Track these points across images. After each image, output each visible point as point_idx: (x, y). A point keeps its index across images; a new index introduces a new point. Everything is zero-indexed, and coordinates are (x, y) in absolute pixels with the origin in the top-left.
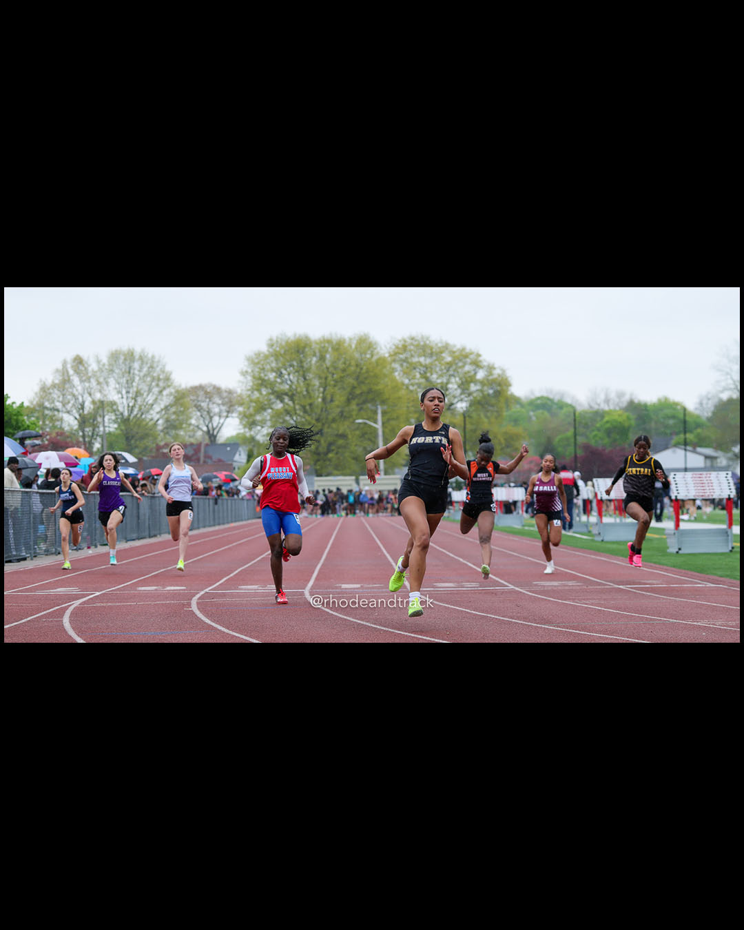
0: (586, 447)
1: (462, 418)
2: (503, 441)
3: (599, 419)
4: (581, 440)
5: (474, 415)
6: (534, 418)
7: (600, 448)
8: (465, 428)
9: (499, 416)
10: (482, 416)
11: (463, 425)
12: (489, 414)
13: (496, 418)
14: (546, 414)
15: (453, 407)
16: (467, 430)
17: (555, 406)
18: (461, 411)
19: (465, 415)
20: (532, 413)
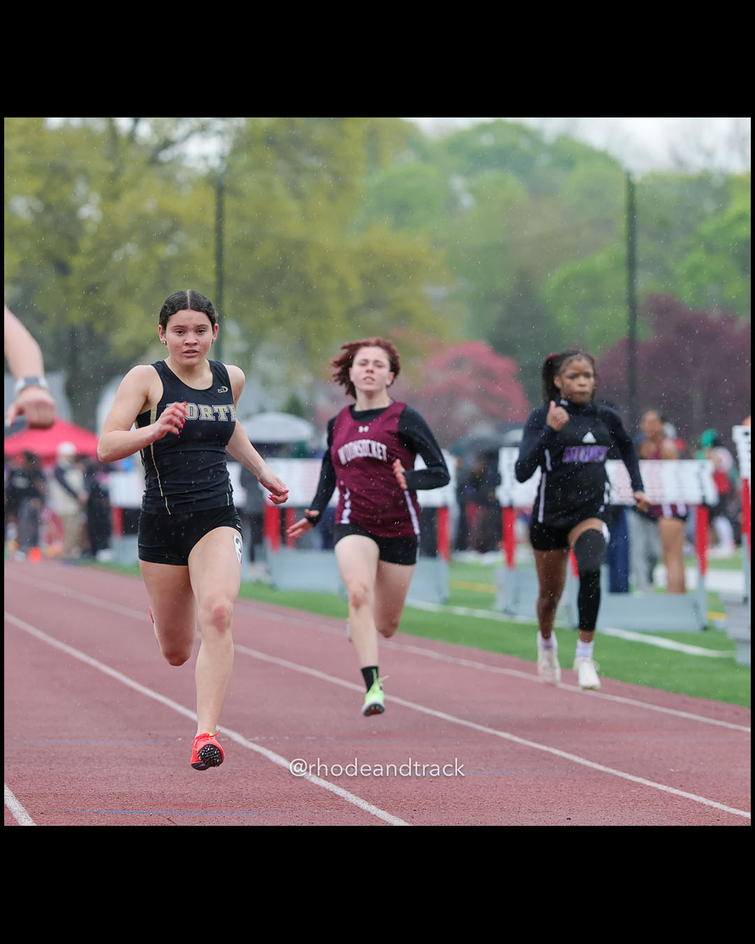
0: (665, 310)
1: (208, 198)
2: (355, 285)
3: (709, 206)
4: (646, 284)
5: (249, 184)
6: (467, 201)
7: (715, 314)
8: (219, 230)
9: (341, 185)
10: (279, 188)
11: (210, 220)
12: (305, 184)
13: (331, 198)
14: (514, 186)
15: (166, 155)
16: (228, 240)
17: (543, 160)
18: (201, 168)
19: (219, 185)
20: (458, 183)
